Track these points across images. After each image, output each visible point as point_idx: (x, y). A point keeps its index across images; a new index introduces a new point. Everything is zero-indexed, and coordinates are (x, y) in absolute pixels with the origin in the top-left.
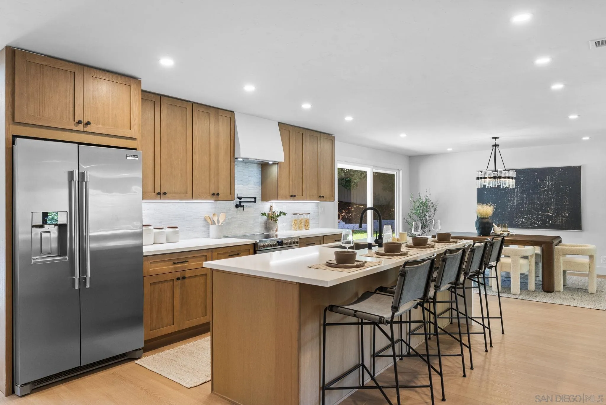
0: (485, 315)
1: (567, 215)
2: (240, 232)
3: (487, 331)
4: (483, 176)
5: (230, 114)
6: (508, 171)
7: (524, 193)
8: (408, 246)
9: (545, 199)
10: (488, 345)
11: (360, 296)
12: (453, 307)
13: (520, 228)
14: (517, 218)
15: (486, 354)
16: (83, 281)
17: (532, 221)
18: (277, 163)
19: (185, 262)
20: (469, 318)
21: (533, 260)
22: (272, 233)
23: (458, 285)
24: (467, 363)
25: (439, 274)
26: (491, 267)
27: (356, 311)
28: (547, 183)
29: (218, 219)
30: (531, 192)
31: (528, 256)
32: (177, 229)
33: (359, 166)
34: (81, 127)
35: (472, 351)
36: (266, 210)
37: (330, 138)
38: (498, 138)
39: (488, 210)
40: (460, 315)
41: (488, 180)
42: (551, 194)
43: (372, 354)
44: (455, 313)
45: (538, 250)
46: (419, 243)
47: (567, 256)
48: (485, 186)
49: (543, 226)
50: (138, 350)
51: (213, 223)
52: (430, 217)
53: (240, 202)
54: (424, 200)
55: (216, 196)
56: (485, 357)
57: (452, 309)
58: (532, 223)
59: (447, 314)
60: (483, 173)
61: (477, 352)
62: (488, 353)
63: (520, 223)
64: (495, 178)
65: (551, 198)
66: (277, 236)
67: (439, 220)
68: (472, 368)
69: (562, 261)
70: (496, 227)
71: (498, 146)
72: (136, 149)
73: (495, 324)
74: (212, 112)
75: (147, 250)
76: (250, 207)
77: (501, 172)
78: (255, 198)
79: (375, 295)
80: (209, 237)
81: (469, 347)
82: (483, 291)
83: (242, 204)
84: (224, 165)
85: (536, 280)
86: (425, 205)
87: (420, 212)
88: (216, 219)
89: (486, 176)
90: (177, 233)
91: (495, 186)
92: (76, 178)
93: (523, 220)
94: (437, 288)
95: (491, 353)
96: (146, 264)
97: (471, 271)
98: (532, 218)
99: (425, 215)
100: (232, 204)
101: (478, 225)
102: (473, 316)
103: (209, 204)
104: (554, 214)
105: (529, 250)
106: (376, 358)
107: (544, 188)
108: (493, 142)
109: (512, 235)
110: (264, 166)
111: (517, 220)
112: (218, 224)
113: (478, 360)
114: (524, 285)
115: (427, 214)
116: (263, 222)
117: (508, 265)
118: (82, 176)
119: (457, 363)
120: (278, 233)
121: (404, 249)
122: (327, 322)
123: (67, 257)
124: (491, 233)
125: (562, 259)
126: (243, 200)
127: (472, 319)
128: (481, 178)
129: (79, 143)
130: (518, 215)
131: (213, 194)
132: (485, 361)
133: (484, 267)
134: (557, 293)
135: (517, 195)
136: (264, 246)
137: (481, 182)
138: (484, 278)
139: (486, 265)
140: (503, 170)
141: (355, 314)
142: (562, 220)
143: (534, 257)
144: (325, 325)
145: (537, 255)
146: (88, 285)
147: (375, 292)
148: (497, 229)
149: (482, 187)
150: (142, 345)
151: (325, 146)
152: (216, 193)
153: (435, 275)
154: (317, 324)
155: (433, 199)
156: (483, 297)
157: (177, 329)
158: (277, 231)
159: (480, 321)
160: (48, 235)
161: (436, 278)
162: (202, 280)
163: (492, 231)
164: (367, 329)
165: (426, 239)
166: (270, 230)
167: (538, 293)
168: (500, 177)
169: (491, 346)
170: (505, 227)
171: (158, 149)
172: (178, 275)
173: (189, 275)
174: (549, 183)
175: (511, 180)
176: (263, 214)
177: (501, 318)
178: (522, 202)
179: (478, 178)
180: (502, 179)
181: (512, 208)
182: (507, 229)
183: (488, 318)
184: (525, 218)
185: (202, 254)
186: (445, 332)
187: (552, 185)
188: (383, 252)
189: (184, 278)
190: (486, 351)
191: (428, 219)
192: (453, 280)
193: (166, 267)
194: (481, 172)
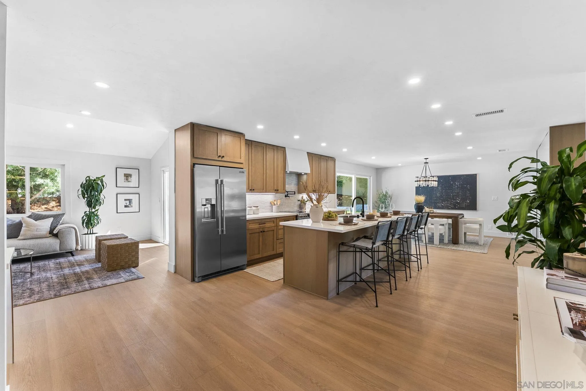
0: (418, 253)
1: (468, 202)
2: (287, 210)
3: (419, 260)
4: (419, 180)
5: (283, 149)
6: (433, 177)
7: (442, 189)
8: (378, 217)
9: (455, 193)
10: (420, 268)
11: (355, 240)
12: (401, 249)
14: (439, 203)
15: (418, 272)
16: (222, 231)
17: (448, 205)
18: (306, 174)
19: (264, 223)
20: (410, 254)
21: (447, 226)
22: (303, 210)
23: (404, 236)
24: (408, 275)
25: (394, 231)
26: (422, 228)
27: (354, 245)
28: (457, 183)
29: (277, 203)
30: (447, 189)
31: (444, 224)
32: (258, 208)
33: (348, 174)
34: (220, 159)
35: (411, 270)
36: (300, 198)
37: (333, 159)
38: (428, 159)
39: (422, 199)
40: (405, 253)
41: (421, 182)
42: (459, 190)
43: (360, 268)
44: (402, 252)
45: (450, 221)
46: (384, 215)
47: (467, 224)
48: (420, 185)
49: (454, 208)
50: (244, 265)
51: (275, 205)
52: (388, 203)
53: (288, 194)
54: (385, 193)
55: (277, 191)
56: (418, 273)
57: (400, 250)
58: (448, 207)
59: (398, 253)
60: (419, 178)
61: (413, 271)
62: (419, 272)
64: (425, 181)
65: (459, 192)
66: (305, 212)
67: (394, 204)
68: (411, 277)
69: (463, 227)
70: (426, 208)
71: (428, 163)
72: (243, 168)
73: (424, 258)
74: (275, 148)
75: (248, 217)
76: (292, 197)
77: (429, 178)
78: (295, 192)
79: (362, 239)
80: (272, 212)
81: (409, 267)
82: (417, 243)
83: (288, 195)
84: (281, 176)
85: (448, 238)
86: (385, 196)
87: (382, 200)
88: (276, 203)
89: (420, 180)
90: (258, 209)
91: (426, 185)
92: (219, 183)
93: (442, 205)
94: (393, 236)
95: (421, 271)
96: (247, 224)
97: (410, 229)
98: (447, 203)
99: (385, 201)
100: (283, 195)
101: (416, 207)
102: (412, 254)
103: (274, 195)
104: (461, 201)
105: (444, 221)
106: (362, 270)
107: (455, 186)
108: (425, 161)
109: (435, 213)
110: (299, 175)
111: (439, 205)
112: (277, 205)
113: (414, 274)
114: (441, 240)
115: (386, 201)
116: (298, 204)
117: (432, 229)
118: (222, 181)
119: (403, 275)
120: (306, 210)
121: (376, 218)
122: (340, 250)
123: (215, 220)
124: (423, 211)
125: (463, 226)
126: (289, 193)
127: (411, 255)
128: (418, 181)
129: (220, 166)
131: (276, 190)
132: (418, 275)
133: (417, 228)
134: (460, 245)
135: (439, 190)
136: (301, 217)
137: (418, 183)
138: (418, 234)
139: (419, 227)
140: (431, 177)
141: (354, 246)
142: (465, 204)
143: (448, 224)
144: (339, 251)
145: (449, 224)
146: (225, 233)
147: (362, 238)
148: (427, 210)
149: (418, 186)
150: (246, 263)
151: (330, 163)
152: (277, 189)
153: (392, 231)
154: (335, 251)
155: (390, 193)
156: (417, 246)
157: (261, 257)
158: (305, 209)
159: (416, 256)
160: (207, 209)
161: (392, 233)
162: (272, 233)
163: (424, 210)
164: (358, 254)
165: (387, 214)
166: (302, 209)
167: (449, 245)
168: (428, 181)
169: (421, 268)
170: (431, 208)
171: (250, 168)
172: (261, 230)
173: (267, 230)
175: (435, 182)
176: (298, 200)
177: (427, 255)
178: (442, 195)
179: (416, 181)
180: (430, 182)
181: (436, 198)
182: (432, 210)
183: (420, 255)
184: (444, 203)
185: (272, 220)
186: (397, 261)
187: (459, 185)
188: (366, 219)
189: (264, 231)
190: (419, 270)
191: (387, 204)
192: (401, 233)
193: (256, 226)
194: (418, 177)
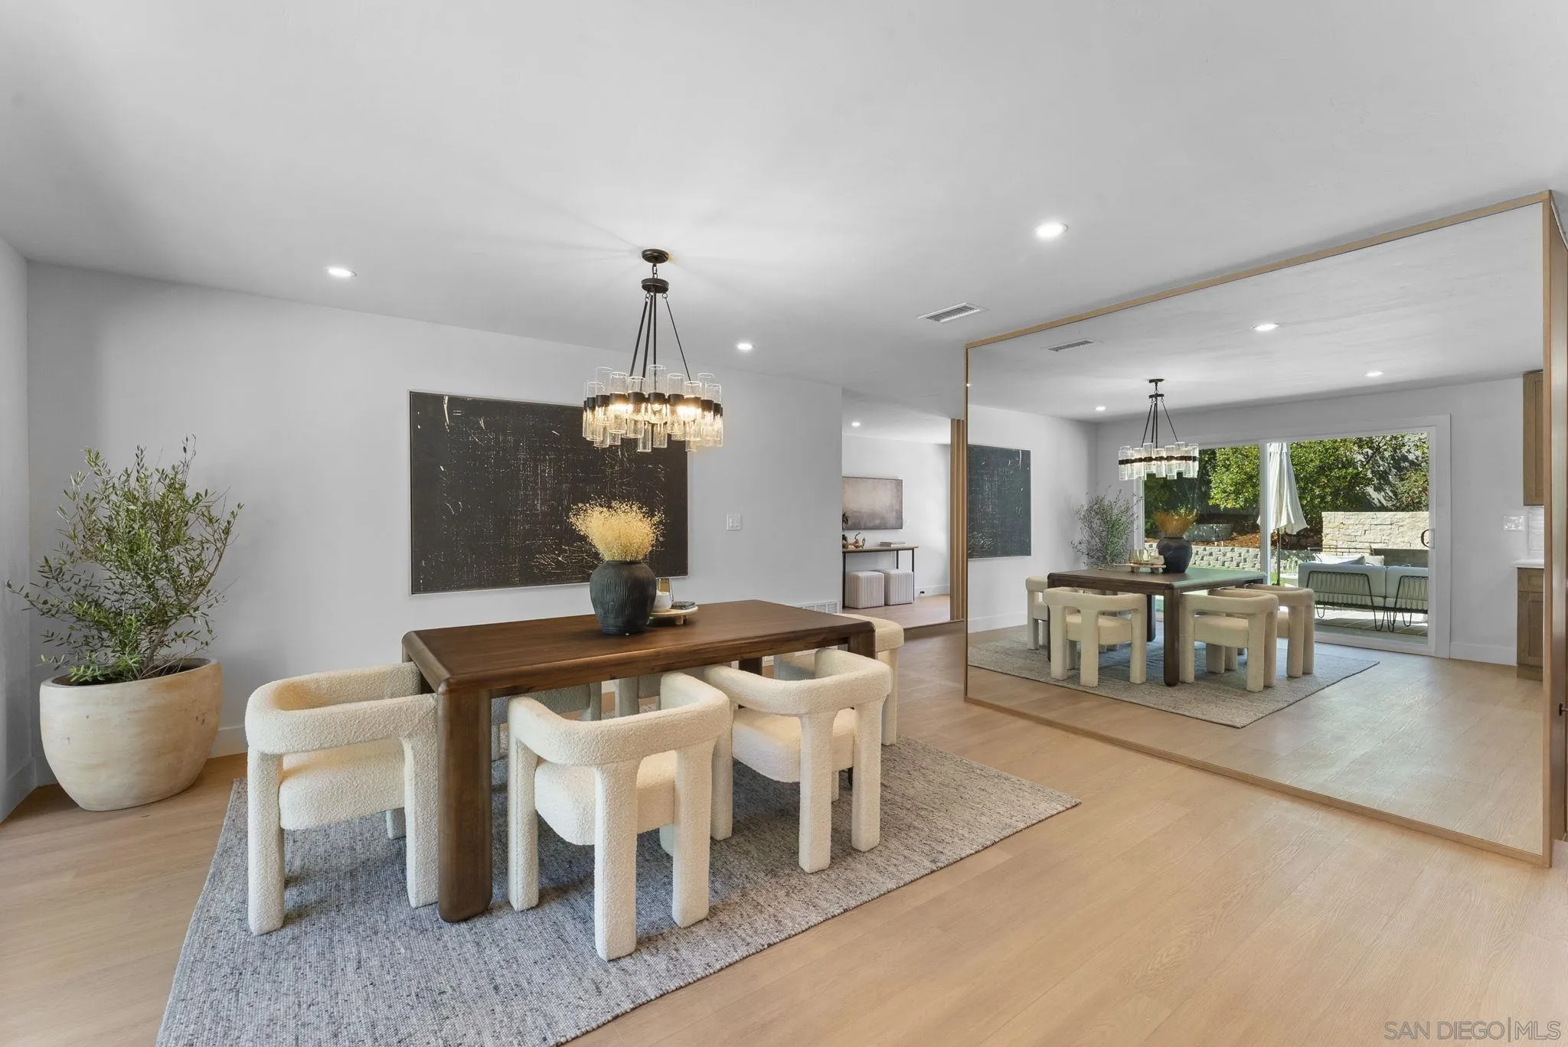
7: (561, 476)
13: (552, 582)
14: (545, 552)
17: (583, 558)
28: (620, 453)
30: (581, 477)
58: (584, 567)
63: (553, 569)
93: (560, 559)
107: (612, 467)
111: (544, 559)
130: (546, 545)
174: (623, 454)
178: (558, 506)
181: (528, 522)
